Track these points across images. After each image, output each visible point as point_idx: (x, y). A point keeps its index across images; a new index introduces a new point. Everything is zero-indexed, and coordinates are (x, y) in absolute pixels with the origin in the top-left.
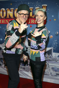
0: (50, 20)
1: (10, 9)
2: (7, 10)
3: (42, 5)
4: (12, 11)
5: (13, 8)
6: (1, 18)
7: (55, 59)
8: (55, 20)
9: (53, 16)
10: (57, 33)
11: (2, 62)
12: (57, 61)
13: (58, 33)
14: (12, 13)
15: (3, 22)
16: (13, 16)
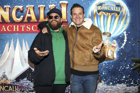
1: (3, 7)
3: (61, 2)
4: (8, 10)
5: (9, 5)
14: (7, 13)
16: (10, 19)
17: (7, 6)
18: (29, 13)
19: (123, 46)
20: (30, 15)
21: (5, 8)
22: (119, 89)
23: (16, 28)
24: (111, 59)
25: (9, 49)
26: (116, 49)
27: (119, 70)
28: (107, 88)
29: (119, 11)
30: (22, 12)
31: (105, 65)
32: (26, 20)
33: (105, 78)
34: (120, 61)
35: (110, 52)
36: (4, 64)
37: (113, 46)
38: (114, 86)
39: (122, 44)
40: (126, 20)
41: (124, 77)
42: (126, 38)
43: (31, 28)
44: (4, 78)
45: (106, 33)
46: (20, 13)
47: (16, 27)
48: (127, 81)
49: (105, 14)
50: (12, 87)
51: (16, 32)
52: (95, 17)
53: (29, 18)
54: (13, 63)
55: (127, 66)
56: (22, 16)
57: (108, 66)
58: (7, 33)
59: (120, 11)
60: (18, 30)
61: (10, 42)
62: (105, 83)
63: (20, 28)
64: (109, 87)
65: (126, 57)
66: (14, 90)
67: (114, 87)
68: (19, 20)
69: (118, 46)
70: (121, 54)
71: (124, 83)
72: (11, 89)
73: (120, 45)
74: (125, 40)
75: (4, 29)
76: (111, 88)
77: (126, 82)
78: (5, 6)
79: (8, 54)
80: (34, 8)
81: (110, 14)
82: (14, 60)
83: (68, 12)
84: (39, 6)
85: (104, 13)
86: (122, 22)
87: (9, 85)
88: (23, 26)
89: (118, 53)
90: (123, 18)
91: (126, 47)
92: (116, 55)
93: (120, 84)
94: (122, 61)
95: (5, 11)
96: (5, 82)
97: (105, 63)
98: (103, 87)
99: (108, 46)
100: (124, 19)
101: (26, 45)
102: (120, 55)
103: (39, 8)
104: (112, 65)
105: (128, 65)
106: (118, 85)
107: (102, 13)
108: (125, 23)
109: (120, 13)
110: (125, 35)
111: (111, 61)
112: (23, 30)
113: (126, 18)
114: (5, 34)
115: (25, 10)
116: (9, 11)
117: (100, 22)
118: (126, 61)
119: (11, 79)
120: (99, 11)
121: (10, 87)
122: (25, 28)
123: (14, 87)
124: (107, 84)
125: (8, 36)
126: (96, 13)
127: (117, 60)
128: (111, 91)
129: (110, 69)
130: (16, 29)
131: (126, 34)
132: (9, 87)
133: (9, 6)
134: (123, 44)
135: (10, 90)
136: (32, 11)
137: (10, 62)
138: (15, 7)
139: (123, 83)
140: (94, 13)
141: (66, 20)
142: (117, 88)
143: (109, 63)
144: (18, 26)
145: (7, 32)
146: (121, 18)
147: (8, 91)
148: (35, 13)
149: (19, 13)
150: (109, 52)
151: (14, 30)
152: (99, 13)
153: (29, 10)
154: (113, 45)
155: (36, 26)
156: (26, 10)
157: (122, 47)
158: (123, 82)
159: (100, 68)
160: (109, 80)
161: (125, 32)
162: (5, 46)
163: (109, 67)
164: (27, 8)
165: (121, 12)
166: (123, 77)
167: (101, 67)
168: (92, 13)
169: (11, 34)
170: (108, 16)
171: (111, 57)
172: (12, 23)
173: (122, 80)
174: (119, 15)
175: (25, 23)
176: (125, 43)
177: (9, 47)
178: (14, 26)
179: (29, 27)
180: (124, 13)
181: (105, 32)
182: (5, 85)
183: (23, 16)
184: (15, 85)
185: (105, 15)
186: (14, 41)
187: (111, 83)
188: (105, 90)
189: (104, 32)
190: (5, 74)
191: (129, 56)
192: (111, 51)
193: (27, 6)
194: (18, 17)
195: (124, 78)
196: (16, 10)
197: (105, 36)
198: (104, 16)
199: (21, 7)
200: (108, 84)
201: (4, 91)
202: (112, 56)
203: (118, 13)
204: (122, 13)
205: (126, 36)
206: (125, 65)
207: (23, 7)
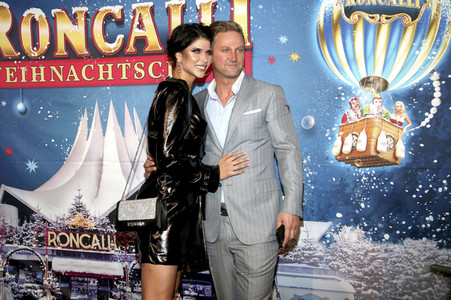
0: (272, 60)
1: (68, 12)
2: (55, 19)
4: (81, 19)
5: (84, 5)
6: (28, 58)
7: (307, 253)
8: (295, 57)
9: (283, 39)
10: (307, 122)
11: (40, 282)
12: (315, 264)
13: (312, 121)
14: (81, 27)
15: (39, 77)
16: (87, 46)
17: (79, 9)
18: (138, 27)
19: (427, 120)
20: (141, 31)
21: (75, 15)
22: (411, 254)
23: (106, 71)
24: (386, 163)
25: (89, 132)
26: (405, 130)
27: (414, 196)
28: (373, 251)
29: (418, 6)
30: (120, 23)
31: (369, 180)
32: (131, 48)
33: (368, 219)
34: (417, 169)
35: (385, 140)
36: (79, 174)
37: (393, 121)
38: (396, 246)
39: (423, 113)
40: (439, 36)
41: (430, 218)
42: (437, 94)
43: (146, 69)
44: (79, 211)
45: (371, 79)
46: (115, 26)
47: (106, 68)
48: (438, 230)
49: (368, 18)
50: (100, 238)
51: (106, 83)
52: (335, 31)
53: (141, 41)
54: (101, 172)
55: (442, 185)
56: (120, 37)
57: (377, 182)
58: (82, 86)
59: (421, 5)
60: (110, 78)
61: (91, 112)
62: (367, 236)
63: (117, 72)
64: (378, 247)
65: (438, 154)
66: (106, 245)
67: (397, 248)
68: (114, 47)
69: (412, 121)
70: (422, 145)
71: (430, 238)
72: (98, 244)
73: (417, 117)
74: (436, 102)
75: (75, 75)
76: (386, 251)
77: (435, 233)
78: (75, 10)
79: (88, 144)
80: (152, 10)
81: (387, 18)
82: (104, 162)
83: (252, 18)
84: (167, 4)
85: (366, 16)
86: (427, 44)
87: (91, 232)
88: (124, 65)
89: (412, 143)
90: (430, 29)
91: (438, 124)
92: (403, 148)
93: (416, 239)
94: (424, 169)
95: (74, 24)
96: (81, 224)
97: (366, 175)
98: (360, 246)
99: (377, 120)
100: (433, 33)
101: (133, 119)
102: (416, 149)
103: (168, 10)
104: (389, 181)
105: (445, 182)
106: (408, 241)
107: (359, 17)
108: (438, 47)
109: (421, 14)
110: (436, 85)
111: (388, 168)
112: (124, 77)
113: (440, 28)
114: (77, 90)
115: (129, 18)
116: (86, 21)
117: (353, 46)
118: (436, 169)
119: (97, 216)
120: (349, 11)
121: (95, 237)
122: (130, 71)
123: (106, 238)
124: (374, 240)
125: (84, 94)
126: (340, 16)
127: (407, 164)
128: (385, 259)
129: (384, 192)
130: (105, 75)
131: (440, 80)
132: (92, 238)
133: (86, 9)
134: (426, 114)
135: (94, 244)
136: (148, 21)
137: (93, 169)
138: (101, 9)
139: (427, 237)
140: (335, 17)
141: (248, 44)
142: (407, 252)
143: (380, 175)
144: (110, 66)
145: (82, 84)
146: (423, 30)
147: (90, 249)
148: (158, 25)
149: (112, 26)
150: (382, 139)
151: (101, 78)
152: (349, 17)
153: (140, 16)
154: (393, 117)
155: (160, 63)
156: (132, 17)
157: (423, 124)
158: (427, 233)
159: (353, 189)
160: (380, 225)
161: (436, 76)
162: (78, 125)
163: (382, 187)
164: (134, 12)
165: (423, 9)
166: (427, 219)
167: (356, 187)
168: (328, 18)
169: (91, 89)
170: (379, 27)
171: (388, 157)
172: (95, 58)
173: (423, 226)
174: (417, 20)
175: (131, 55)
176: (433, 111)
177: (89, 126)
178: (101, 66)
179: (139, 66)
180: (434, 11)
181: (368, 78)
182: (82, 230)
183: (122, 36)
184: (108, 233)
185: (371, 21)
186: (100, 108)
187: (387, 236)
188: (366, 254)
189: (365, 76)
190: (81, 201)
191: (447, 150)
192: (387, 136)
193: (134, 6)
194: (110, 39)
195: (431, 222)
196: (104, 20)
197: (367, 88)
198: (366, 25)
199: (116, 10)
200: (377, 238)
201: (81, 247)
202: (392, 152)
203: (414, 14)
204: (428, 12)
205: (437, 89)
206: (435, 180)
207: (122, 10)
